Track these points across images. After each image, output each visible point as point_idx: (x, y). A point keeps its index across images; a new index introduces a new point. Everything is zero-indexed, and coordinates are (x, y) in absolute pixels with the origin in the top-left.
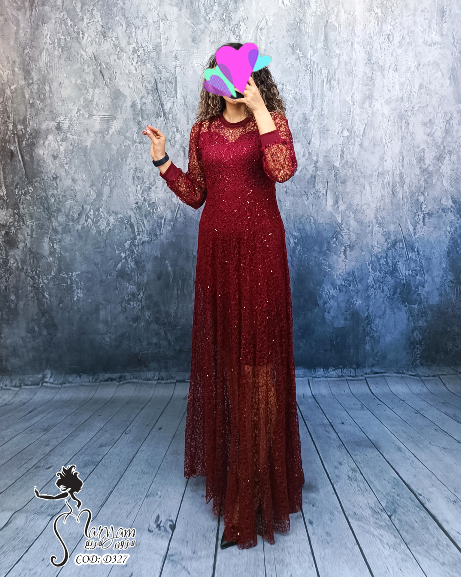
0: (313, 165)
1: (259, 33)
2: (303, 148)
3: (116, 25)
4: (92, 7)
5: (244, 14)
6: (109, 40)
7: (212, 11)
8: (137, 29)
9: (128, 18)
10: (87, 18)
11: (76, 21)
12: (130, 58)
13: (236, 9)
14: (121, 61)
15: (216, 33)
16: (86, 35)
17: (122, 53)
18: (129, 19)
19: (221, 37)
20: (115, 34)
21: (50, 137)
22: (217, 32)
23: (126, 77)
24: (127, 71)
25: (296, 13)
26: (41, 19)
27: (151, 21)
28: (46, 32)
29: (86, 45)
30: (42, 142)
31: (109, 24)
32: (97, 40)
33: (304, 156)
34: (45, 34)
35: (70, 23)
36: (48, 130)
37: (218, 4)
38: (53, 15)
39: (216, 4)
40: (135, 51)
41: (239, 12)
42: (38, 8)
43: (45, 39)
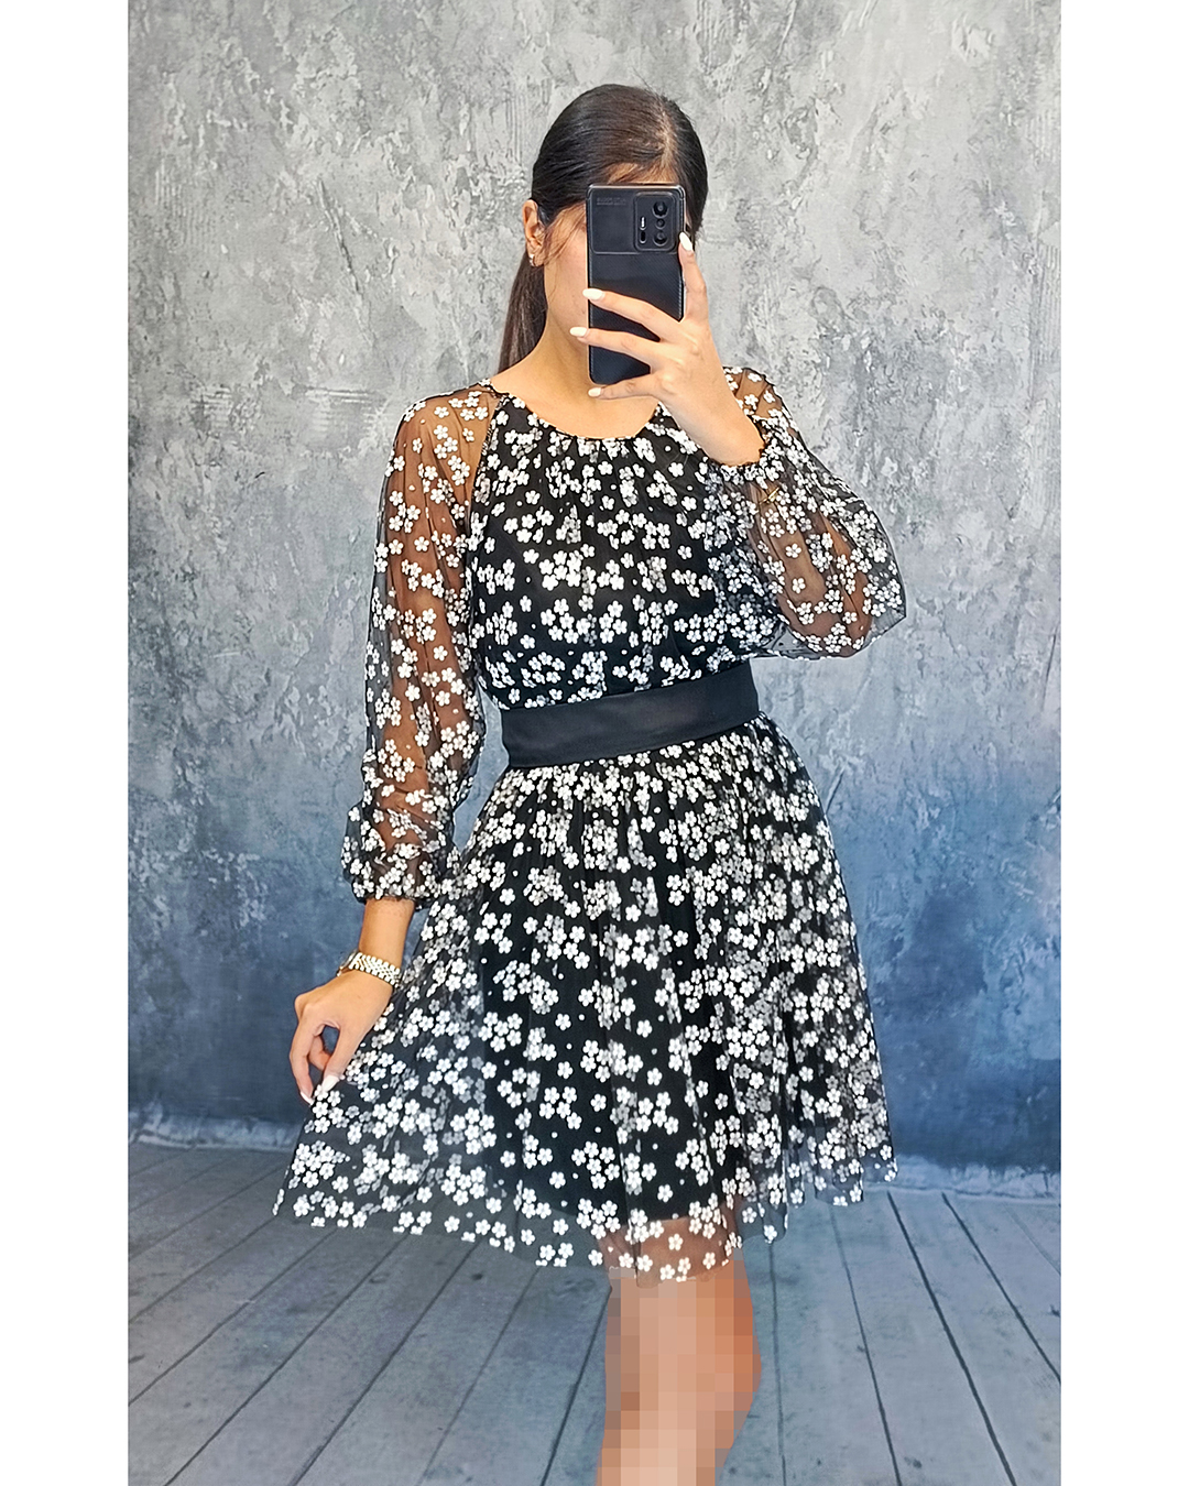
0: (1016, 582)
1: (877, 143)
2: (987, 528)
3: (406, 91)
4: (329, 28)
5: (831, 76)
6: (381, 139)
7: (728, 57)
8: (474, 110)
9: (447, 70)
10: (308, 63)
11: (271, 71)
12: (445, 204)
13: (807, 56)
14: (414, 211)
15: (732, 134)
16: (303, 120)
17: (421, 188)
18: (453, 74)
19: (750, 148)
20: (401, 122)
21: (176, 447)
22: (739, 130)
23: (427, 265)
24: (432, 248)
25: (1005, 81)
26: (157, 57)
27: (521, 83)
28: (173, 101)
29: (299, 153)
30: (155, 460)
31: (384, 88)
32: (339, 139)
33: (989, 553)
34: (167, 109)
35: (250, 75)
36: (169, 422)
37: (750, 38)
38: (196, 45)
39: (742, 37)
40: (463, 182)
41: (815, 66)
42: (150, 20)
43: (166, 125)
